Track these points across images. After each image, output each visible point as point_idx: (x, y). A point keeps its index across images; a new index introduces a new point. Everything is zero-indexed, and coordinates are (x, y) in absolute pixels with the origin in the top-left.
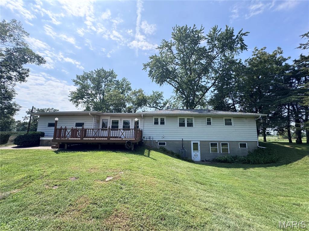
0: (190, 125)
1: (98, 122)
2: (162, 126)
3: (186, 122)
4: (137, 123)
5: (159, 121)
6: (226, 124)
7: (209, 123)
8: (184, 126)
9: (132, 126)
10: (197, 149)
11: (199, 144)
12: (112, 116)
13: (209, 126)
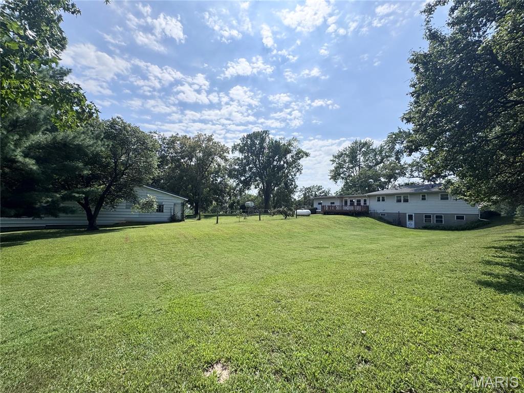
0: (406, 201)
1: (342, 201)
2: (383, 202)
3: (402, 199)
4: (365, 201)
5: (381, 199)
6: (442, 199)
7: (424, 199)
8: (401, 202)
9: (362, 203)
10: (412, 219)
11: (413, 216)
12: (349, 197)
13: (423, 201)
